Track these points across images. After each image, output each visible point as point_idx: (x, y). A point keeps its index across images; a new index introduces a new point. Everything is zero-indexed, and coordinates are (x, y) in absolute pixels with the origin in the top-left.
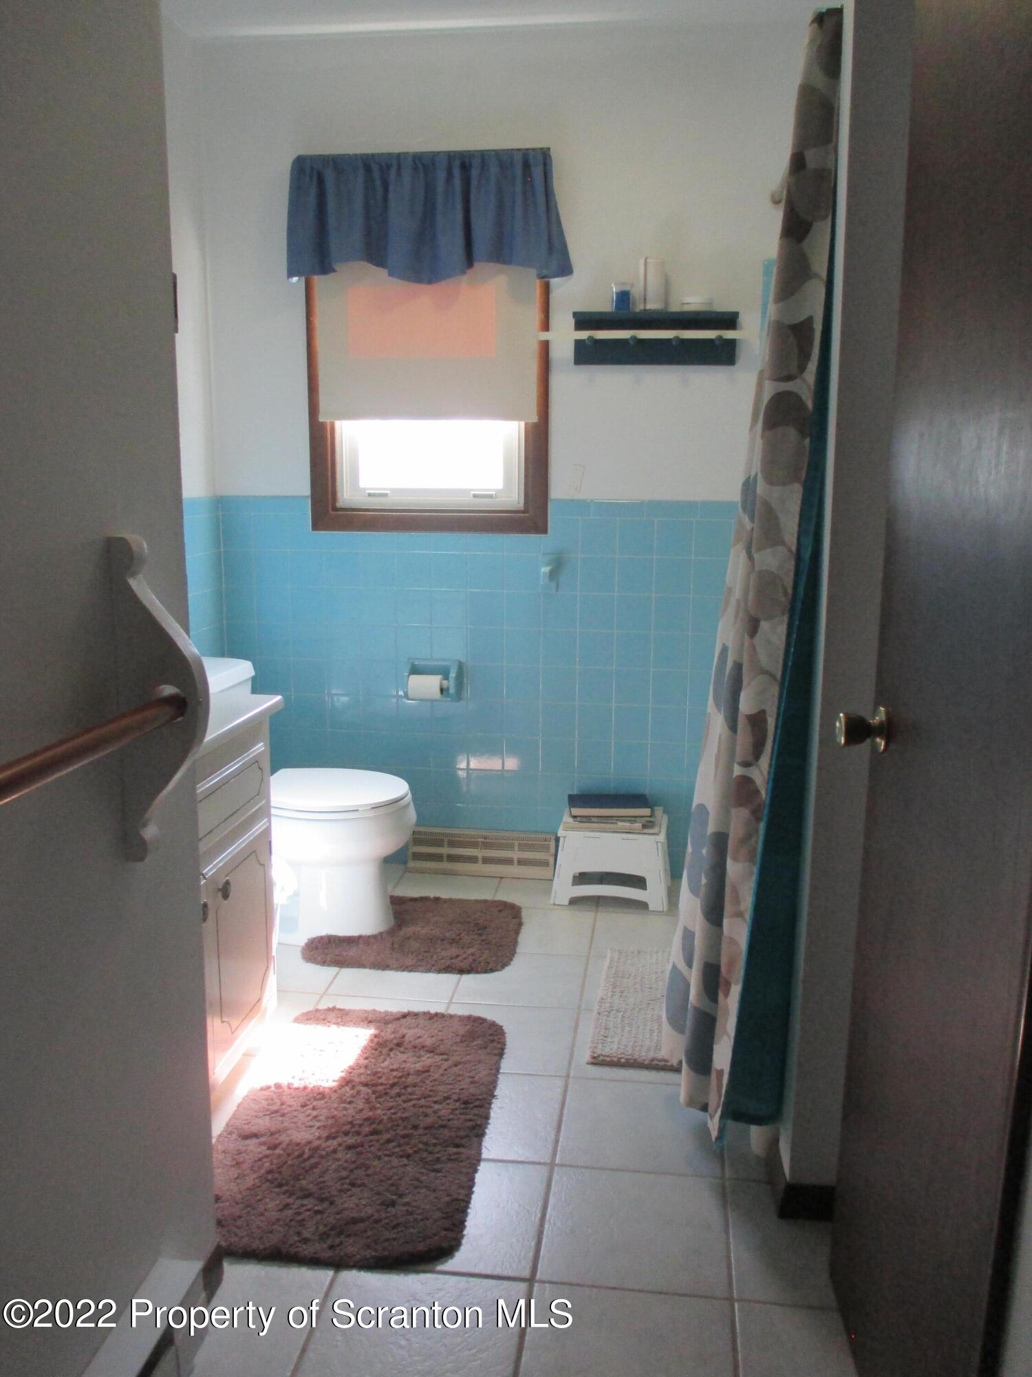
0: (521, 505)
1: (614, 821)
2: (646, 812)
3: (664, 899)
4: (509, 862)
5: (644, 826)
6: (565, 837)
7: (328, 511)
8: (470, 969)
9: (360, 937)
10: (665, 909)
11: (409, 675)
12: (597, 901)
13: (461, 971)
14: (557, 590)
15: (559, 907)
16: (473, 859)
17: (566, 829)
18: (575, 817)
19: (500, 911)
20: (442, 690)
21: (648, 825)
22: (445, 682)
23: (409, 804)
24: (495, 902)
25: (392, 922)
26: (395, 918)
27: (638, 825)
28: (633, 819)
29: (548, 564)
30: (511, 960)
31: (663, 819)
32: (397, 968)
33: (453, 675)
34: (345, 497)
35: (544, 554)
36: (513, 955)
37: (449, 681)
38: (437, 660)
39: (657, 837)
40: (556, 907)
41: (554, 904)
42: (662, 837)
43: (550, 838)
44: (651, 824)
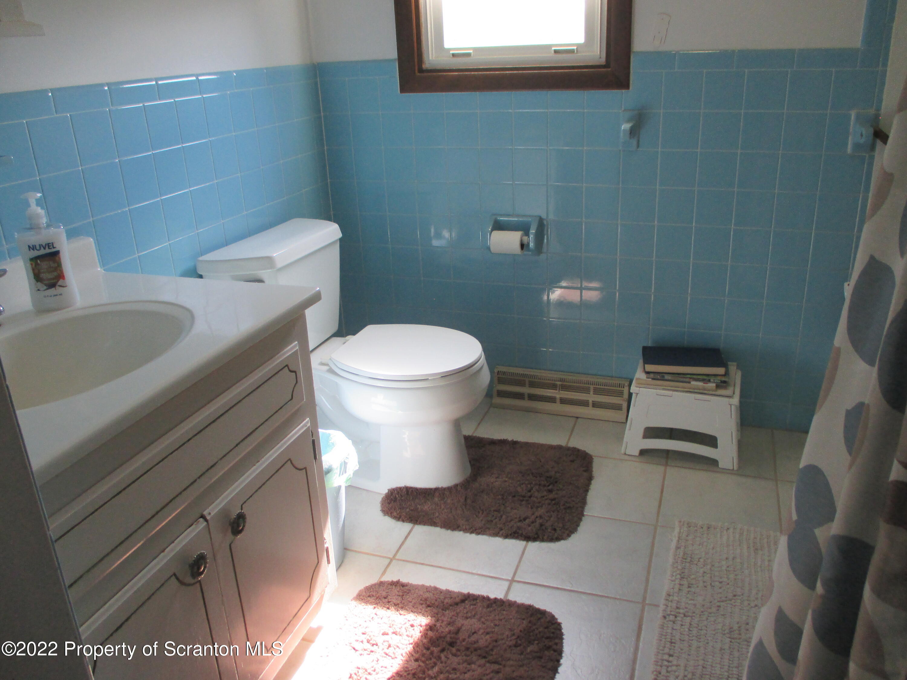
0: (603, 60)
1: (687, 380)
2: (721, 371)
3: (735, 459)
4: (585, 404)
5: (718, 387)
6: (637, 394)
7: (415, 73)
8: (536, 536)
9: (436, 489)
10: (735, 468)
11: (492, 230)
12: (667, 454)
13: (528, 538)
14: (638, 146)
15: (630, 458)
16: (552, 400)
17: (640, 384)
18: (648, 373)
19: (572, 461)
20: (522, 246)
21: (723, 384)
22: (525, 238)
23: (481, 368)
24: (568, 449)
25: (469, 471)
26: (472, 466)
27: (712, 385)
28: (706, 378)
29: (628, 121)
30: (578, 525)
31: (736, 376)
32: (466, 529)
33: (533, 231)
34: (430, 58)
35: (625, 110)
36: (580, 520)
37: (529, 237)
38: (518, 216)
39: (731, 400)
40: (626, 457)
41: (625, 454)
42: (736, 400)
43: (624, 385)
44: (725, 385)
